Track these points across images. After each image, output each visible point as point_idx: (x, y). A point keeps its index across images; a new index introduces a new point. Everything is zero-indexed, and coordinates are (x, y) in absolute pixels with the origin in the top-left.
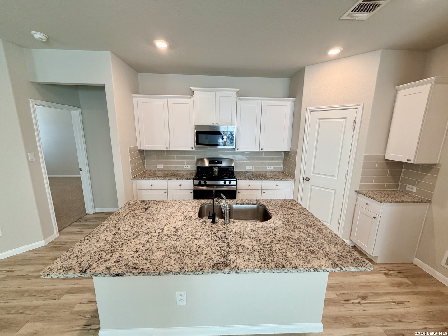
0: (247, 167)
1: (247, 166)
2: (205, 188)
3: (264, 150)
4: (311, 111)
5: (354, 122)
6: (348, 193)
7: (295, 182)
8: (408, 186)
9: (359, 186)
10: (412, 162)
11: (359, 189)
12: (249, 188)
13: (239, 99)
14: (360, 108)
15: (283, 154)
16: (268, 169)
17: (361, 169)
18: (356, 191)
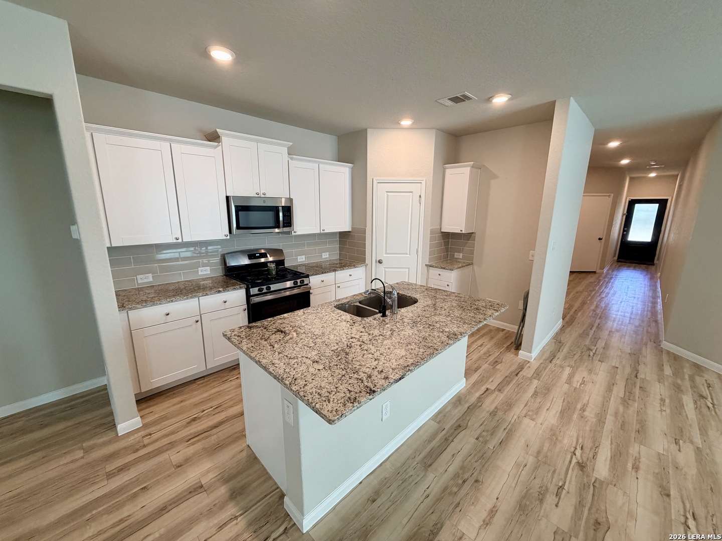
0: (298, 259)
1: (299, 257)
2: (269, 297)
3: (326, 231)
4: (378, 183)
5: (420, 196)
6: (420, 268)
7: (367, 268)
8: (456, 254)
9: (428, 259)
10: (463, 232)
11: (429, 262)
12: (323, 284)
13: (292, 159)
14: (424, 183)
15: (338, 236)
16: (323, 257)
17: (429, 243)
18: (426, 265)
